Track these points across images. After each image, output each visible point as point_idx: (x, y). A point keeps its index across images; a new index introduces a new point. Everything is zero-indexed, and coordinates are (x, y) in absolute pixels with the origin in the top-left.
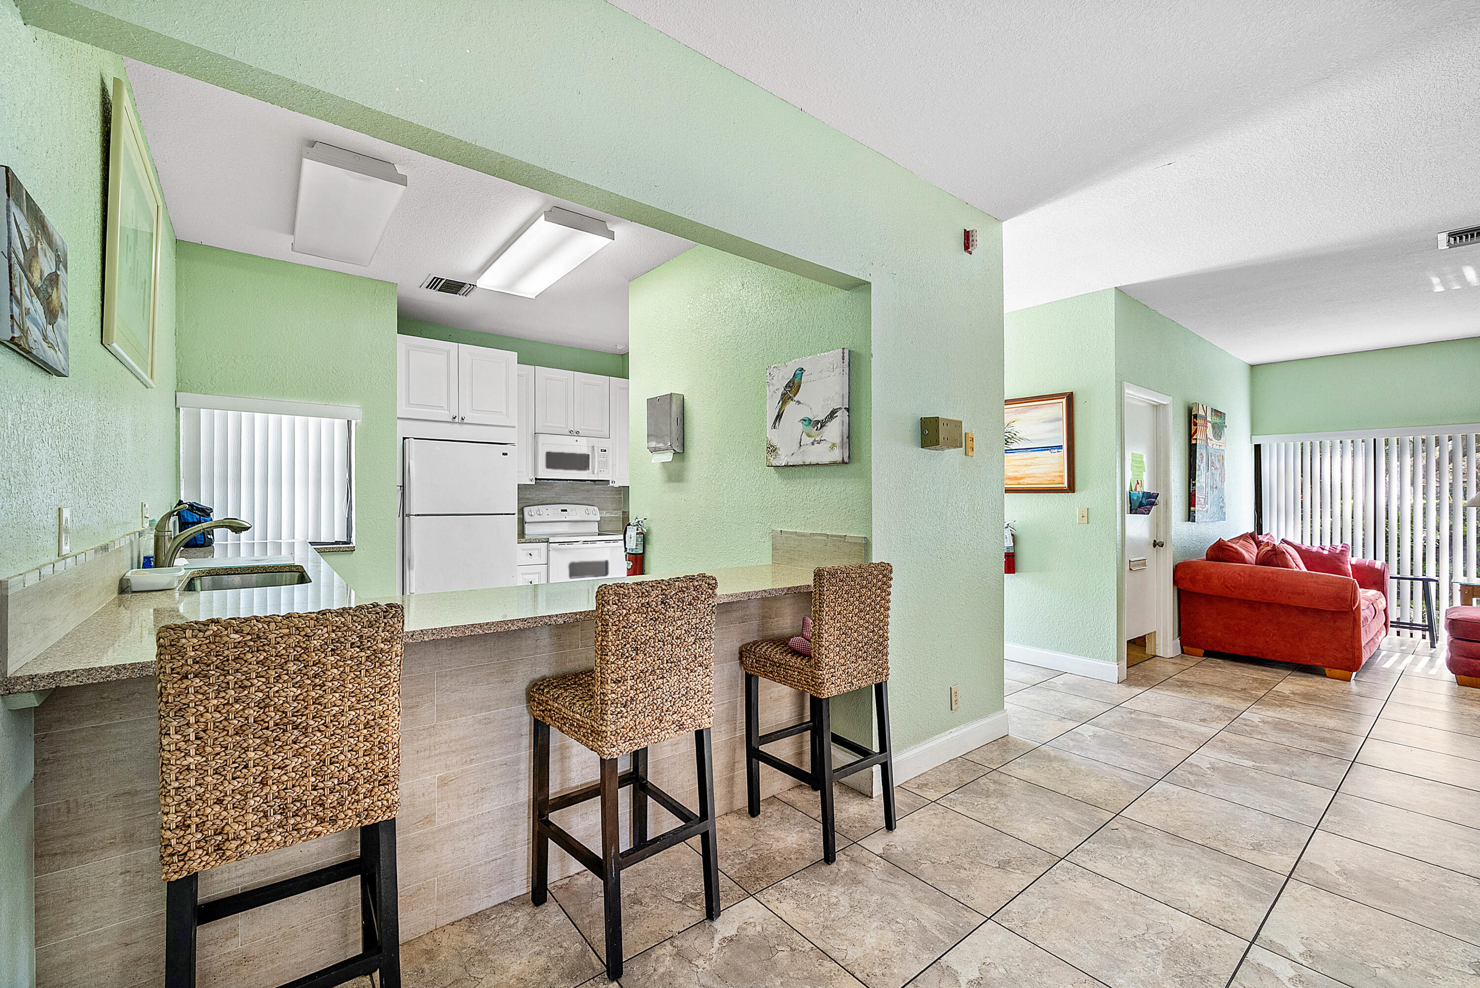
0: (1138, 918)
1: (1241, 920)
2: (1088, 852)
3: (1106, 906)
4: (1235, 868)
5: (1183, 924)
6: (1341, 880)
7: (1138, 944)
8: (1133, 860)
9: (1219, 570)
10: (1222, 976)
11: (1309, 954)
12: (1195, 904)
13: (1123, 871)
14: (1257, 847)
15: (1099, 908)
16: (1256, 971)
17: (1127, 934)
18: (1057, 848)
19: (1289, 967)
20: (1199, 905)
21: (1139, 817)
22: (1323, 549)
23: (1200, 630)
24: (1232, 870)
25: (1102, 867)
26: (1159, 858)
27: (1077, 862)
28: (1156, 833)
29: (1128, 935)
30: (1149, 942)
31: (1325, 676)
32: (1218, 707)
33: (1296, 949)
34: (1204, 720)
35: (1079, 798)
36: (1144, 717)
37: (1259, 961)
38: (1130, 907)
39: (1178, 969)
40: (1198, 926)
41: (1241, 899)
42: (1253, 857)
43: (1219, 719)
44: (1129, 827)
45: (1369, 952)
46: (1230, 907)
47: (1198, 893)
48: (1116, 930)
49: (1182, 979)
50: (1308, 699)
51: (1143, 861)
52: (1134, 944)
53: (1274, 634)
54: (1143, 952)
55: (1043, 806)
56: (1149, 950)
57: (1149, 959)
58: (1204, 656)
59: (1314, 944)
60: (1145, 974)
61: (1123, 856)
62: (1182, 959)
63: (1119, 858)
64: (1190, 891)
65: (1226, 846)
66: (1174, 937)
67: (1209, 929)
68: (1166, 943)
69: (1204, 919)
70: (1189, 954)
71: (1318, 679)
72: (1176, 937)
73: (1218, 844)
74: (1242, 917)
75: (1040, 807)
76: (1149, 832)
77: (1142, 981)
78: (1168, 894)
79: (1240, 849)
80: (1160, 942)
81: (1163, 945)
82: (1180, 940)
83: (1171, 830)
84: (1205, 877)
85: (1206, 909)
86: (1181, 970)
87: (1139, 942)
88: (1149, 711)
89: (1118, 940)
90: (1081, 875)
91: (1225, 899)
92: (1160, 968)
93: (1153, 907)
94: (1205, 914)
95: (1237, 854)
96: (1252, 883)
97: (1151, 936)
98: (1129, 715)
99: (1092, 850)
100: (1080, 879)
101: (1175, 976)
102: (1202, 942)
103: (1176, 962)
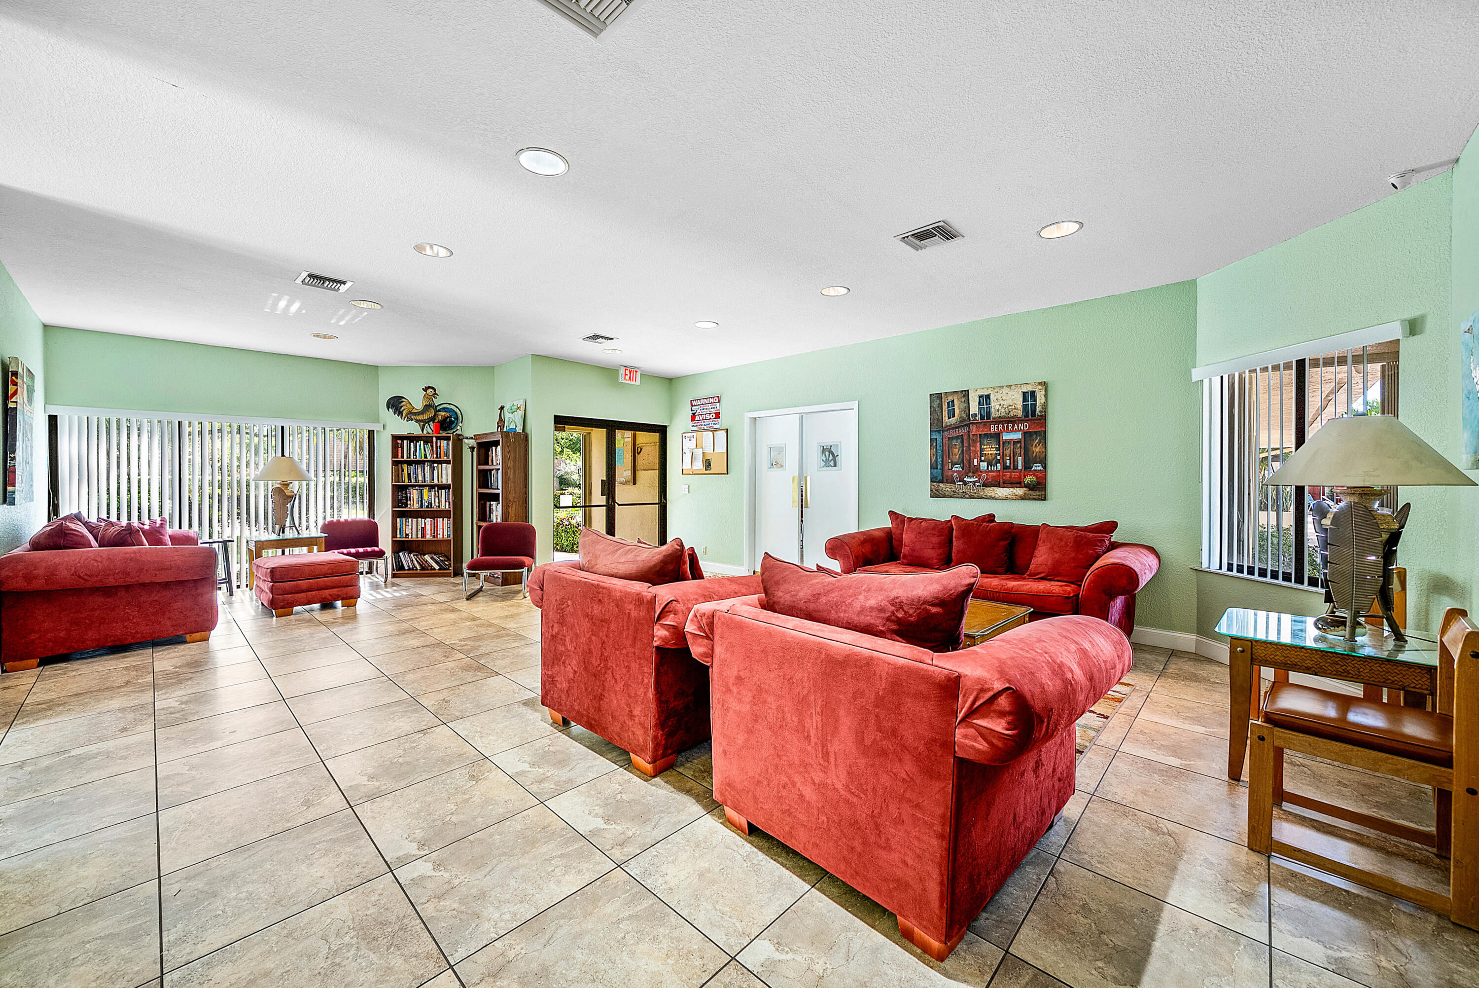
0: (308, 942)
1: (367, 863)
2: (181, 941)
3: (269, 965)
4: (316, 832)
5: (342, 907)
6: (377, 784)
7: (337, 960)
8: (234, 902)
9: (66, 559)
10: (408, 912)
11: (422, 845)
12: (328, 883)
13: (240, 920)
14: (307, 803)
15: (267, 974)
16: (416, 886)
17: (319, 964)
18: (137, 973)
19: (424, 863)
20: (331, 881)
21: (186, 861)
22: (143, 524)
23: (34, 636)
24: (315, 835)
25: (215, 938)
26: (254, 877)
27: (184, 960)
28: (222, 860)
29: (321, 963)
30: (341, 949)
31: (185, 642)
32: (122, 710)
33: (412, 848)
34: (124, 730)
35: (86, 902)
36: (45, 763)
37: (410, 878)
38: (291, 941)
39: (383, 941)
40: (351, 897)
41: (348, 849)
42: (315, 813)
43: (137, 722)
44: (188, 879)
45: (437, 813)
46: (350, 862)
47: (319, 874)
48: (306, 973)
49: (394, 944)
50: (195, 667)
51: (244, 894)
52: (334, 964)
53: (134, 617)
54: (348, 961)
55: (44, 952)
56: (349, 954)
57: (358, 960)
58: (39, 665)
59: (415, 836)
60: (371, 974)
61: (221, 907)
62: (376, 933)
63: (221, 913)
64: (312, 878)
65: (288, 821)
66: (350, 923)
67: (360, 892)
68: (352, 935)
69: (348, 888)
70: (374, 923)
71: (182, 647)
72: (350, 922)
73: (281, 824)
74: (365, 860)
75: (40, 957)
76: (214, 864)
77: (377, 982)
78: (301, 898)
79: (300, 815)
80: (347, 939)
81: (352, 938)
82: (357, 920)
83: (231, 846)
84: (307, 857)
85: (339, 880)
86: (385, 940)
87: (334, 958)
88: (43, 752)
89: (320, 978)
90: (206, 967)
91: (340, 860)
92: (373, 957)
93: (306, 920)
94: (343, 883)
95: (303, 821)
96: (339, 831)
97: (335, 944)
98: (20, 771)
99: (182, 934)
100: (212, 972)
101: (388, 949)
102: (369, 905)
103: (375, 939)
